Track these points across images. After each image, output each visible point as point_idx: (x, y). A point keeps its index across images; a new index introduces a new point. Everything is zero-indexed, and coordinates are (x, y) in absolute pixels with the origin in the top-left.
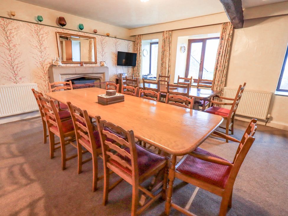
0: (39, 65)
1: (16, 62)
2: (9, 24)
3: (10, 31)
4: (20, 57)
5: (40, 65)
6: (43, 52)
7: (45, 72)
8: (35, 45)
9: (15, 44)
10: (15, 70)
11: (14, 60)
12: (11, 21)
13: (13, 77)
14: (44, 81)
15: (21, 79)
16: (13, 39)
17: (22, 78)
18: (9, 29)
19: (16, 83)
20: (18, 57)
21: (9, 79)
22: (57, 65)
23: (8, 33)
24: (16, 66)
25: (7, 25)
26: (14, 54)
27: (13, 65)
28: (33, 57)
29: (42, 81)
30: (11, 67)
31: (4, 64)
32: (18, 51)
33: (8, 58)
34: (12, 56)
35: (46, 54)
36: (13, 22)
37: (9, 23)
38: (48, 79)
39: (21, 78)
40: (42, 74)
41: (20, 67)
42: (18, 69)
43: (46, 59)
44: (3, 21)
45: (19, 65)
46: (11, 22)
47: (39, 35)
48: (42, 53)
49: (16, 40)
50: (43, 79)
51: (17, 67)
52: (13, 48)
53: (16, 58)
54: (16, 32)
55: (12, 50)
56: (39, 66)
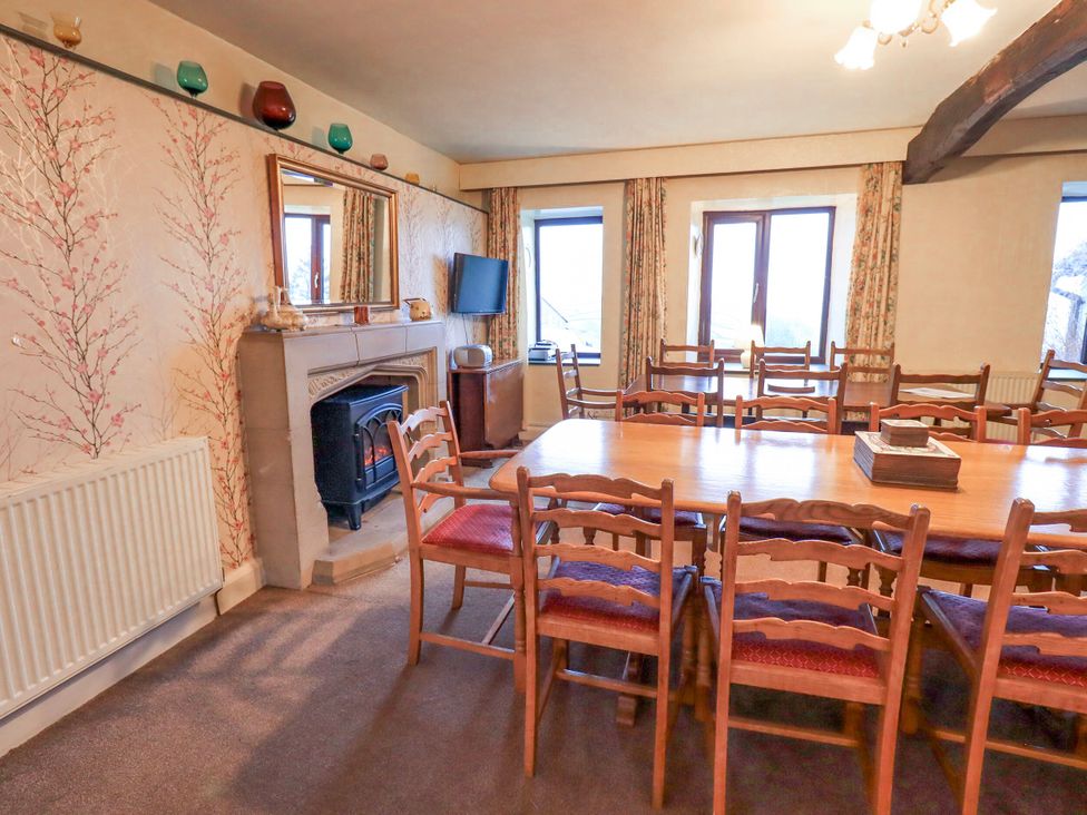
0: (199, 333)
1: (99, 320)
2: (70, 90)
3: (71, 133)
4: (118, 290)
5: (204, 332)
6: (216, 255)
7: (225, 364)
8: (184, 222)
9: (96, 208)
10: (91, 371)
11: (89, 310)
12: (82, 77)
13: (82, 414)
14: (219, 417)
15: (117, 420)
16: (85, 179)
17: (124, 415)
18: (67, 123)
19: (93, 452)
20: (108, 287)
21: (63, 431)
22: (293, 325)
23: (63, 143)
24: (99, 343)
25: (60, 94)
26: (88, 270)
27: (82, 338)
28: (176, 287)
29: (213, 420)
30: (74, 355)
31: (33, 339)
32: (107, 257)
33: (57, 300)
34: (79, 287)
35: (226, 268)
36: (87, 80)
37: (70, 84)
38: (236, 403)
39: (119, 415)
40: (209, 380)
41: (116, 347)
42: (107, 364)
43: (227, 299)
44: (40, 69)
45: (111, 340)
46: (79, 82)
47: (202, 166)
48: (215, 262)
49: (98, 187)
50: (215, 410)
51: (103, 353)
52: (83, 233)
53: (98, 298)
54: (102, 140)
55: (82, 245)
56: (199, 339)
